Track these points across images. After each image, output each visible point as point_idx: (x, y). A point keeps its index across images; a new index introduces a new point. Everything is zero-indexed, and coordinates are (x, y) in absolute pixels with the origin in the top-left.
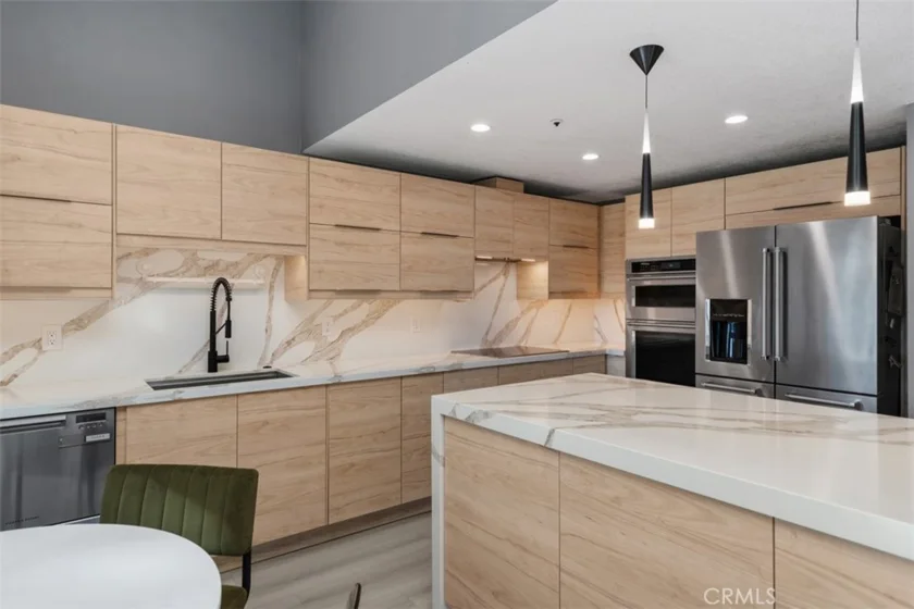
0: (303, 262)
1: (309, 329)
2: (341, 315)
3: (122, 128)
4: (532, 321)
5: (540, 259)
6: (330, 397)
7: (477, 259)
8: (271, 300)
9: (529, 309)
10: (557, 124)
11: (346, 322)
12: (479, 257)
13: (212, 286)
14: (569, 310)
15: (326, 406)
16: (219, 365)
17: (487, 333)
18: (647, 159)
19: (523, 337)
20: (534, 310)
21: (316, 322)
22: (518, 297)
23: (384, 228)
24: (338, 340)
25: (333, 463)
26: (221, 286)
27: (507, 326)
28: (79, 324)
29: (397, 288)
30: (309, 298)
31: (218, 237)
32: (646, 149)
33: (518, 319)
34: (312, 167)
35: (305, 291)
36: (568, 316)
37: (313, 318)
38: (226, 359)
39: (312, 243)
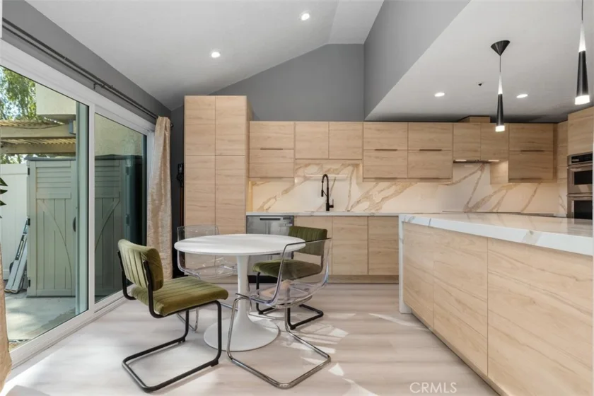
0: (361, 165)
1: (367, 196)
2: (382, 191)
3: (297, 122)
4: (503, 198)
5: (502, 160)
6: (370, 222)
7: (455, 162)
8: (351, 184)
9: (499, 190)
10: (480, 85)
11: (384, 194)
12: (457, 160)
13: (322, 178)
14: (535, 191)
15: (368, 225)
16: (330, 209)
17: (468, 203)
18: (500, 97)
19: (495, 207)
20: (505, 191)
21: (370, 193)
22: (491, 183)
23: (398, 149)
24: (380, 202)
25: (370, 250)
26: (325, 178)
27: (483, 200)
28: (286, 191)
29: (406, 177)
30: (363, 181)
31: (327, 157)
32: (500, 92)
33: (491, 196)
34: (365, 126)
35: (362, 179)
36: (533, 196)
37: (368, 192)
38: (332, 206)
39: (364, 158)
